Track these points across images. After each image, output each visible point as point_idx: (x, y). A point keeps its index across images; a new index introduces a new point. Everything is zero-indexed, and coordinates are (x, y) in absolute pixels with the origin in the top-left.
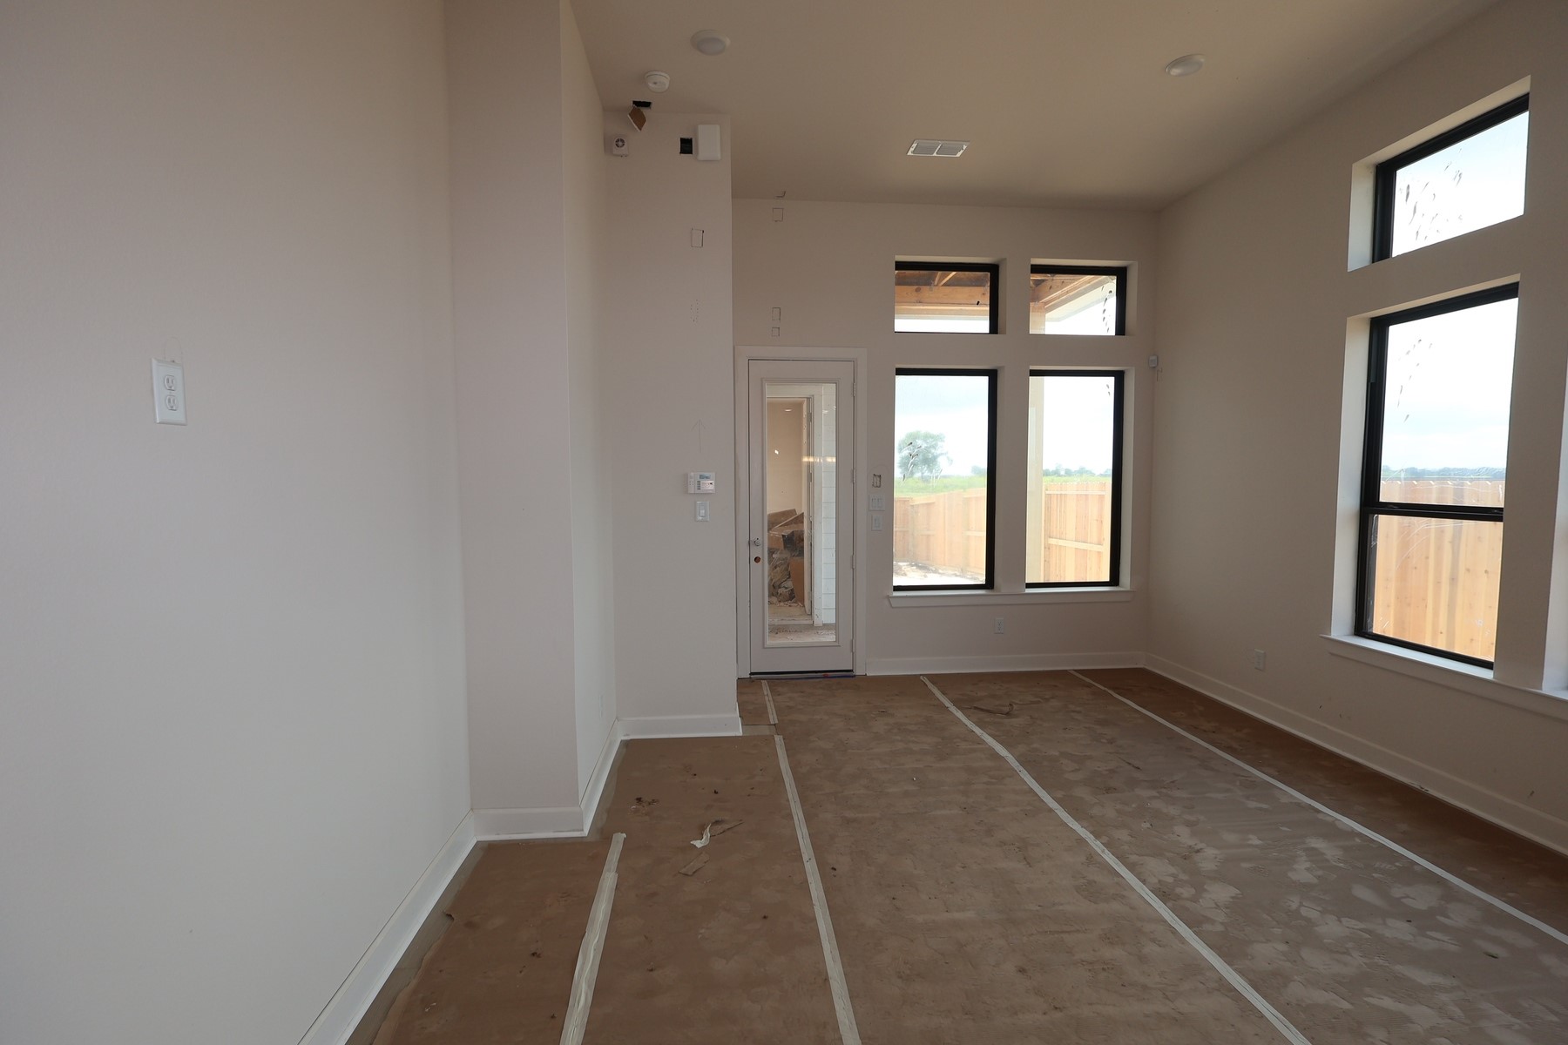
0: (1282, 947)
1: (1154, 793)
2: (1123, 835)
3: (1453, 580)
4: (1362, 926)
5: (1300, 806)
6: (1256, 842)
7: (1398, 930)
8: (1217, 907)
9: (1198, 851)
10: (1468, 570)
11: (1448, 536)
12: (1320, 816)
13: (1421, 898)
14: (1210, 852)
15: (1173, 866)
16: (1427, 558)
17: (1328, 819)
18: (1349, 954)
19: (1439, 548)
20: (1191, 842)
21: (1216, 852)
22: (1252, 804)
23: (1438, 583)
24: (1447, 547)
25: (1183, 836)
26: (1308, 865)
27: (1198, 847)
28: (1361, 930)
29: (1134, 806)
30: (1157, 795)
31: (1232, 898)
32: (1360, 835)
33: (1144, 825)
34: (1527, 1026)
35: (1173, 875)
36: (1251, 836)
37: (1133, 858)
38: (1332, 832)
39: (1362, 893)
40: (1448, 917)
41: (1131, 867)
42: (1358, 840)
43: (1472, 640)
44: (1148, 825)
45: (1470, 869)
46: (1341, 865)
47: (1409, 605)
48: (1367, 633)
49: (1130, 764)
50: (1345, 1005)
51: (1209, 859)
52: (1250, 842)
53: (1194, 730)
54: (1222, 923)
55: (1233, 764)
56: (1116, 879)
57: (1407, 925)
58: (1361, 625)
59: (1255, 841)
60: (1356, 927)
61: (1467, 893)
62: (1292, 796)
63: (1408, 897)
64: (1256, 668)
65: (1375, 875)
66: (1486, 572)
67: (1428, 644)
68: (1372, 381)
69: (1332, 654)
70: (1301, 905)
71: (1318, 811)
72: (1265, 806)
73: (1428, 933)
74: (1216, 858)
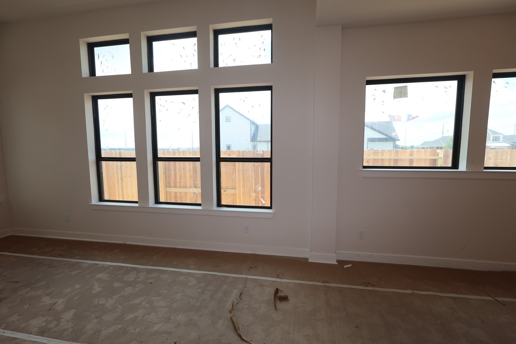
0: (96, 321)
1: (29, 289)
2: (15, 317)
3: (122, 180)
4: (118, 296)
5: (91, 265)
6: (79, 286)
7: (129, 290)
8: (68, 321)
9: (55, 304)
10: (125, 176)
11: (119, 167)
12: (98, 266)
13: (131, 277)
14: (60, 301)
15: (44, 317)
16: (114, 174)
17: (101, 265)
18: (117, 308)
19: (117, 171)
20: (51, 302)
21: (62, 300)
22: (74, 273)
23: (118, 181)
24: (119, 170)
25: (47, 301)
26: (98, 285)
27: (54, 302)
28: (119, 297)
29: (18, 301)
30: (30, 289)
31: (73, 314)
32: (112, 266)
33: (25, 307)
34: (162, 297)
35: (45, 321)
36: (76, 286)
37: (23, 325)
38: (103, 269)
39: (117, 285)
40: (139, 278)
41: (22, 331)
42: (111, 268)
43: (128, 196)
44: (28, 305)
45: (141, 261)
46: (108, 279)
47: (111, 189)
48: (103, 200)
49: (12, 282)
50: (120, 326)
51: (60, 303)
52: (76, 288)
53: (43, 254)
54: (71, 327)
55: (63, 261)
56: (14, 342)
57: (130, 287)
58: (101, 198)
59: (77, 286)
60: (117, 297)
61: (142, 268)
62: (87, 263)
63: (129, 278)
64: (66, 221)
65: (118, 277)
66: (129, 176)
67: (117, 199)
68: (95, 117)
69: (93, 209)
70: (99, 300)
71: (97, 264)
72: (78, 271)
73: (136, 286)
74: (63, 302)
